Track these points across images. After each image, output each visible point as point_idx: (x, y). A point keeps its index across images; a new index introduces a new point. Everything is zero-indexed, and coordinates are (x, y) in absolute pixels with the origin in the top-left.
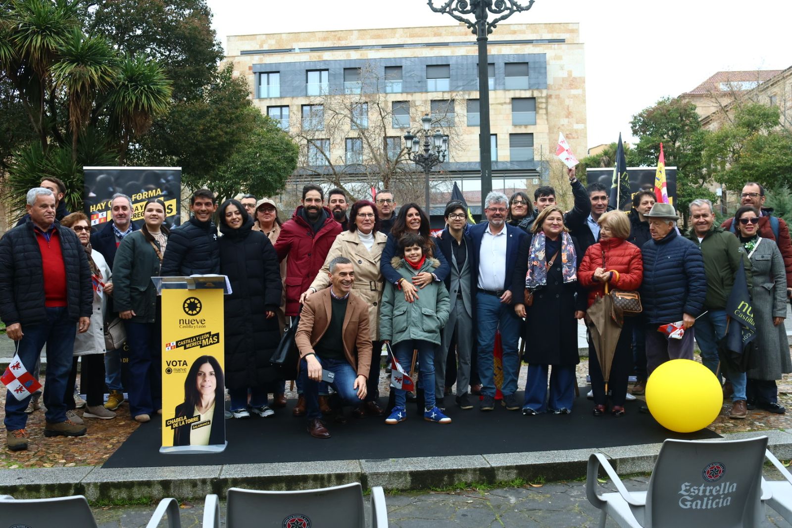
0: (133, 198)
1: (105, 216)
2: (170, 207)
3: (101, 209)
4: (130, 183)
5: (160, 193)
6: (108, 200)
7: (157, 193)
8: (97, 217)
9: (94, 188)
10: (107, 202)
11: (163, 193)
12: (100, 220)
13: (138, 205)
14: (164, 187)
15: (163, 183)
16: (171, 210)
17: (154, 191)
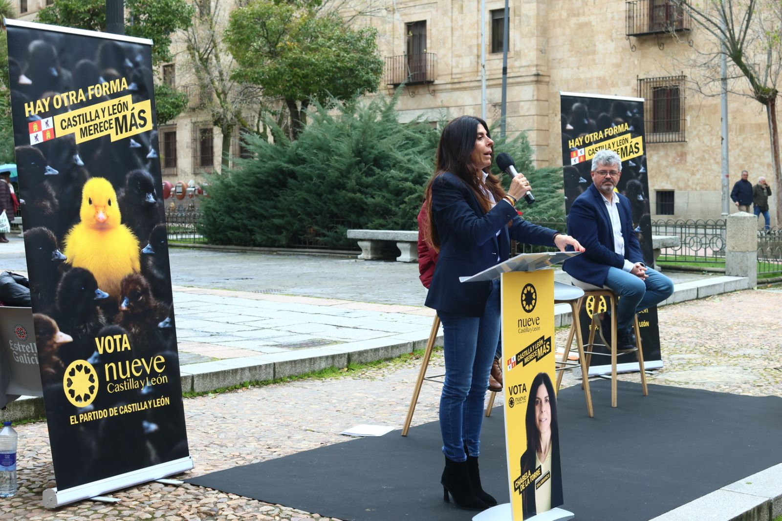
0: (90, 93)
1: (51, 126)
2: (142, 114)
3: (43, 111)
4: (82, 62)
5: (127, 88)
6: (52, 93)
7: (123, 87)
8: (40, 129)
9: (27, 66)
10: (52, 98)
11: (130, 88)
12: (44, 133)
13: (98, 106)
14: (131, 76)
15: (129, 68)
16: (144, 119)
17: (118, 81)
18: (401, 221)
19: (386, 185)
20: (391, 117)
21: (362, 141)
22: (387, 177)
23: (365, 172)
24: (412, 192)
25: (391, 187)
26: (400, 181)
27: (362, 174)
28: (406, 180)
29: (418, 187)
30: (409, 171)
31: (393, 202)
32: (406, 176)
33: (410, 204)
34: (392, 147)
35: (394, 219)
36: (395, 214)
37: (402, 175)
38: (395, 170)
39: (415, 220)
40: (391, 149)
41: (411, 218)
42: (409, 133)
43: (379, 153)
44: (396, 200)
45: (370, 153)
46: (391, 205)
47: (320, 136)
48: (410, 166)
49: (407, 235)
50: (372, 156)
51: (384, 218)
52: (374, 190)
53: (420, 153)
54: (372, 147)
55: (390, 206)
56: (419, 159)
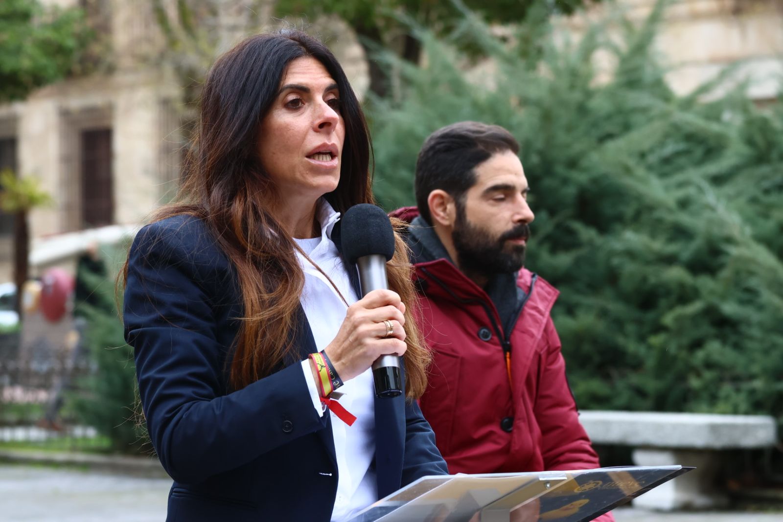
18: (652, 385)
19: (612, 277)
20: (648, 74)
21: (539, 144)
22: (612, 253)
23: (548, 238)
24: (685, 296)
25: (627, 284)
26: (648, 263)
27: (541, 243)
28: (670, 260)
29: (705, 283)
30: (680, 233)
31: (631, 328)
32: (672, 248)
33: (679, 332)
34: (631, 162)
35: (635, 379)
36: (637, 366)
37: (659, 245)
38: (636, 231)
39: (695, 383)
40: (628, 170)
41: (682, 378)
42: (692, 120)
43: (595, 181)
44: (639, 322)
45: (565, 181)
46: (626, 335)
47: (420, 129)
48: (684, 218)
49: (659, 427)
50: (570, 191)
51: (606, 377)
52: (578, 291)
53: (718, 180)
54: (573, 164)
55: (621, 340)
56: (711, 196)
